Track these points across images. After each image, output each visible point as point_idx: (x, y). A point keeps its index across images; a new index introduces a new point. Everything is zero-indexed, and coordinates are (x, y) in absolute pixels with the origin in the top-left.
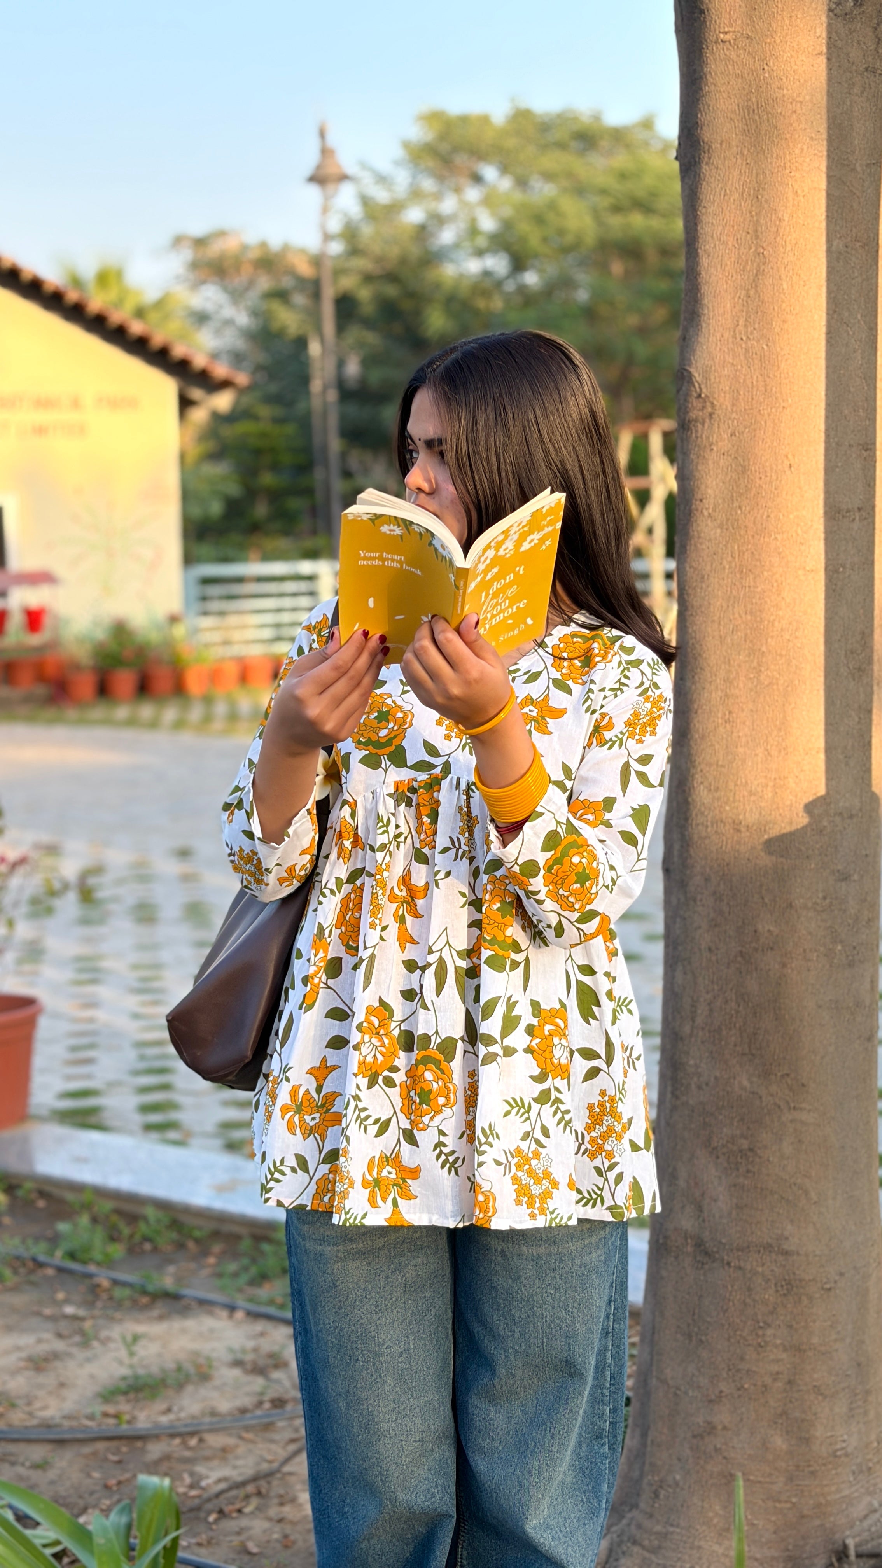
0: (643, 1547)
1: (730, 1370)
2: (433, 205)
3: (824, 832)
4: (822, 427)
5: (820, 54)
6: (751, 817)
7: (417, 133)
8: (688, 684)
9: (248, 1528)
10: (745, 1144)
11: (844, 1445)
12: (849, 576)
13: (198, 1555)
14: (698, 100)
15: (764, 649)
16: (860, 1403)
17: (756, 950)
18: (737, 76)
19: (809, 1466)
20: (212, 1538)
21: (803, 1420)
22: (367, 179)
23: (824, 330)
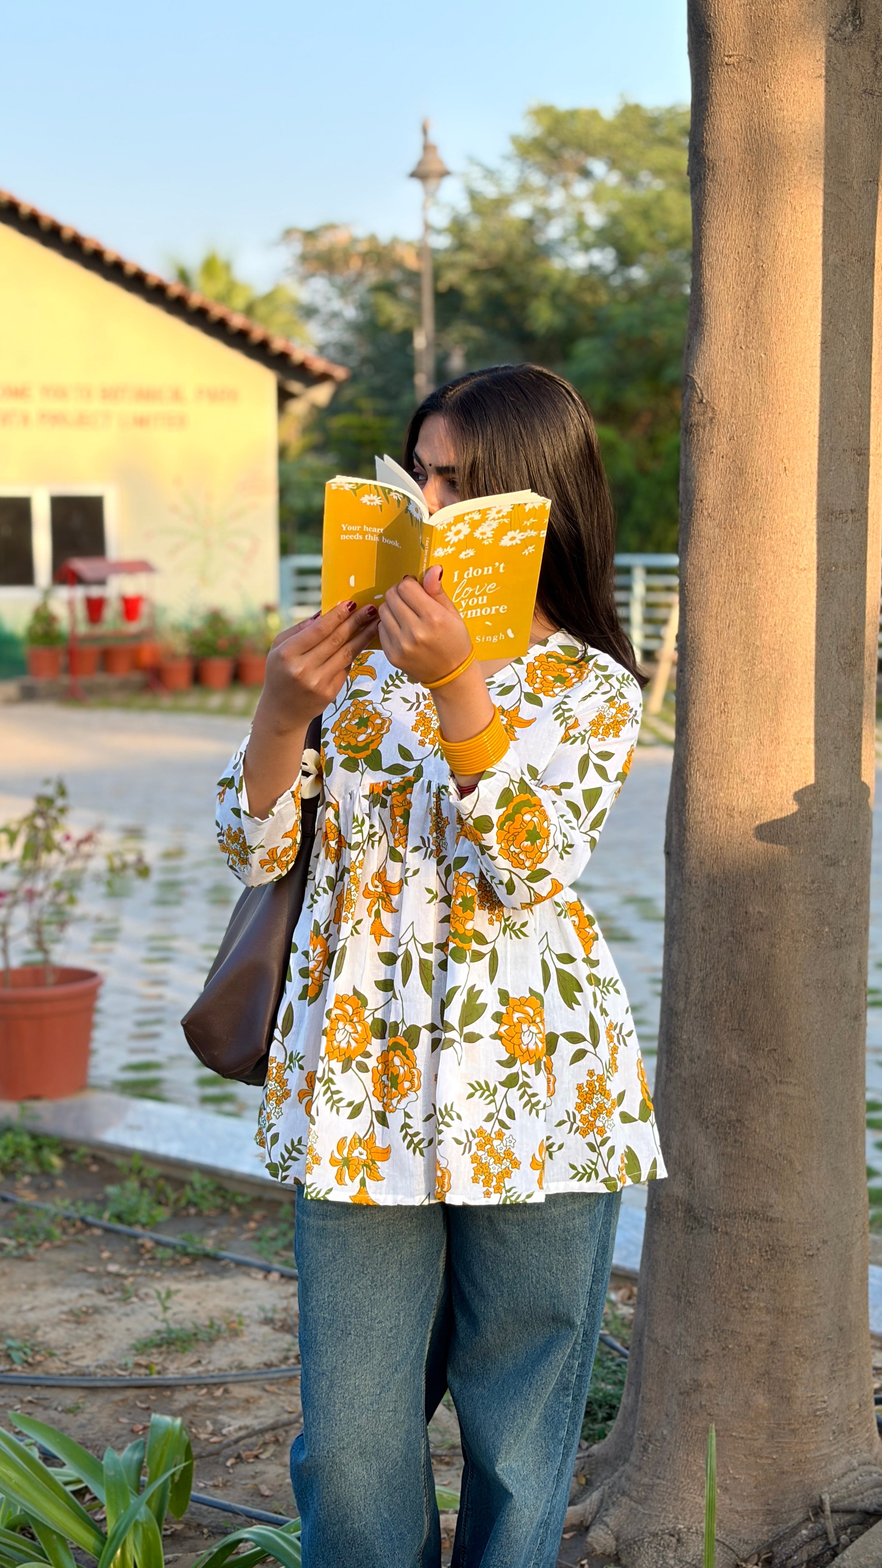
0: (631, 1498)
1: (715, 1330)
2: (540, 201)
3: (814, 819)
4: (816, 432)
5: (820, 76)
6: (743, 803)
7: (528, 129)
8: (687, 676)
9: (263, 1473)
10: (733, 1115)
11: (825, 1405)
12: (842, 575)
13: (212, 1496)
14: (704, 120)
15: (758, 643)
16: (841, 1366)
17: (747, 930)
18: (740, 97)
19: (789, 1424)
20: (228, 1481)
21: (784, 1381)
22: (476, 173)
23: (819, 340)
